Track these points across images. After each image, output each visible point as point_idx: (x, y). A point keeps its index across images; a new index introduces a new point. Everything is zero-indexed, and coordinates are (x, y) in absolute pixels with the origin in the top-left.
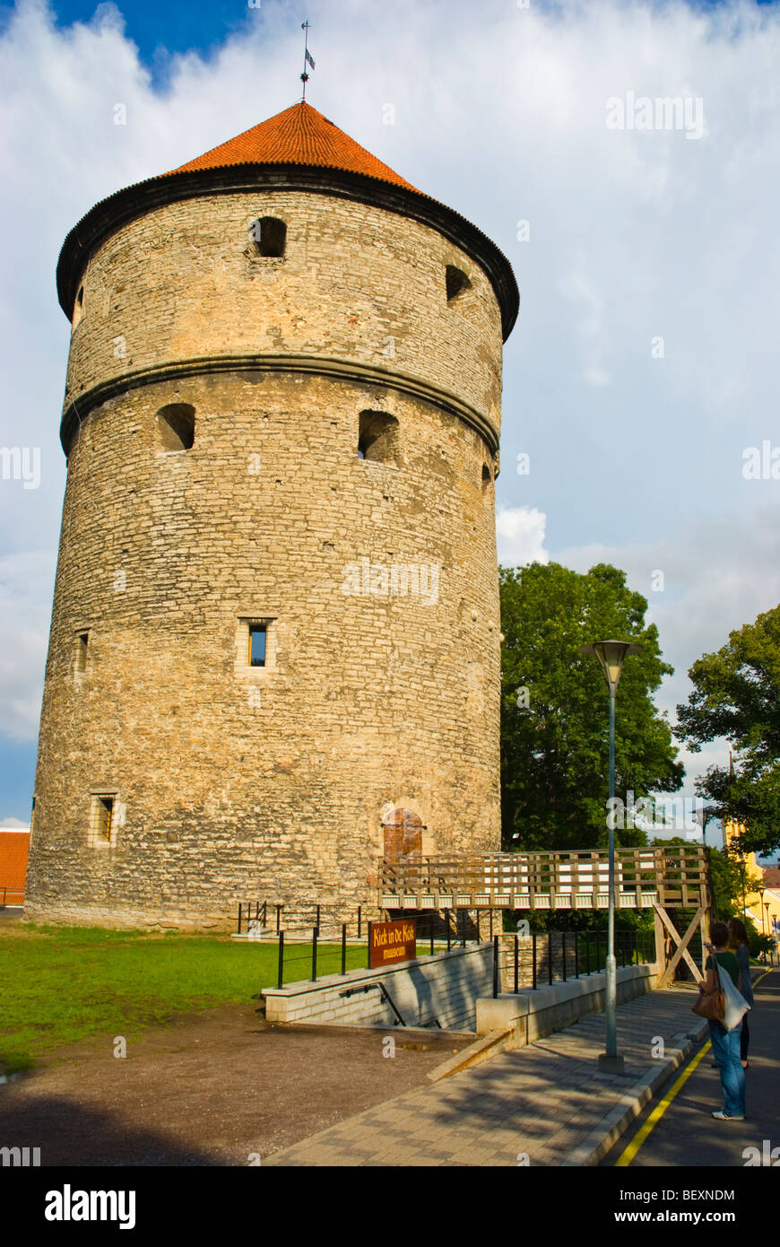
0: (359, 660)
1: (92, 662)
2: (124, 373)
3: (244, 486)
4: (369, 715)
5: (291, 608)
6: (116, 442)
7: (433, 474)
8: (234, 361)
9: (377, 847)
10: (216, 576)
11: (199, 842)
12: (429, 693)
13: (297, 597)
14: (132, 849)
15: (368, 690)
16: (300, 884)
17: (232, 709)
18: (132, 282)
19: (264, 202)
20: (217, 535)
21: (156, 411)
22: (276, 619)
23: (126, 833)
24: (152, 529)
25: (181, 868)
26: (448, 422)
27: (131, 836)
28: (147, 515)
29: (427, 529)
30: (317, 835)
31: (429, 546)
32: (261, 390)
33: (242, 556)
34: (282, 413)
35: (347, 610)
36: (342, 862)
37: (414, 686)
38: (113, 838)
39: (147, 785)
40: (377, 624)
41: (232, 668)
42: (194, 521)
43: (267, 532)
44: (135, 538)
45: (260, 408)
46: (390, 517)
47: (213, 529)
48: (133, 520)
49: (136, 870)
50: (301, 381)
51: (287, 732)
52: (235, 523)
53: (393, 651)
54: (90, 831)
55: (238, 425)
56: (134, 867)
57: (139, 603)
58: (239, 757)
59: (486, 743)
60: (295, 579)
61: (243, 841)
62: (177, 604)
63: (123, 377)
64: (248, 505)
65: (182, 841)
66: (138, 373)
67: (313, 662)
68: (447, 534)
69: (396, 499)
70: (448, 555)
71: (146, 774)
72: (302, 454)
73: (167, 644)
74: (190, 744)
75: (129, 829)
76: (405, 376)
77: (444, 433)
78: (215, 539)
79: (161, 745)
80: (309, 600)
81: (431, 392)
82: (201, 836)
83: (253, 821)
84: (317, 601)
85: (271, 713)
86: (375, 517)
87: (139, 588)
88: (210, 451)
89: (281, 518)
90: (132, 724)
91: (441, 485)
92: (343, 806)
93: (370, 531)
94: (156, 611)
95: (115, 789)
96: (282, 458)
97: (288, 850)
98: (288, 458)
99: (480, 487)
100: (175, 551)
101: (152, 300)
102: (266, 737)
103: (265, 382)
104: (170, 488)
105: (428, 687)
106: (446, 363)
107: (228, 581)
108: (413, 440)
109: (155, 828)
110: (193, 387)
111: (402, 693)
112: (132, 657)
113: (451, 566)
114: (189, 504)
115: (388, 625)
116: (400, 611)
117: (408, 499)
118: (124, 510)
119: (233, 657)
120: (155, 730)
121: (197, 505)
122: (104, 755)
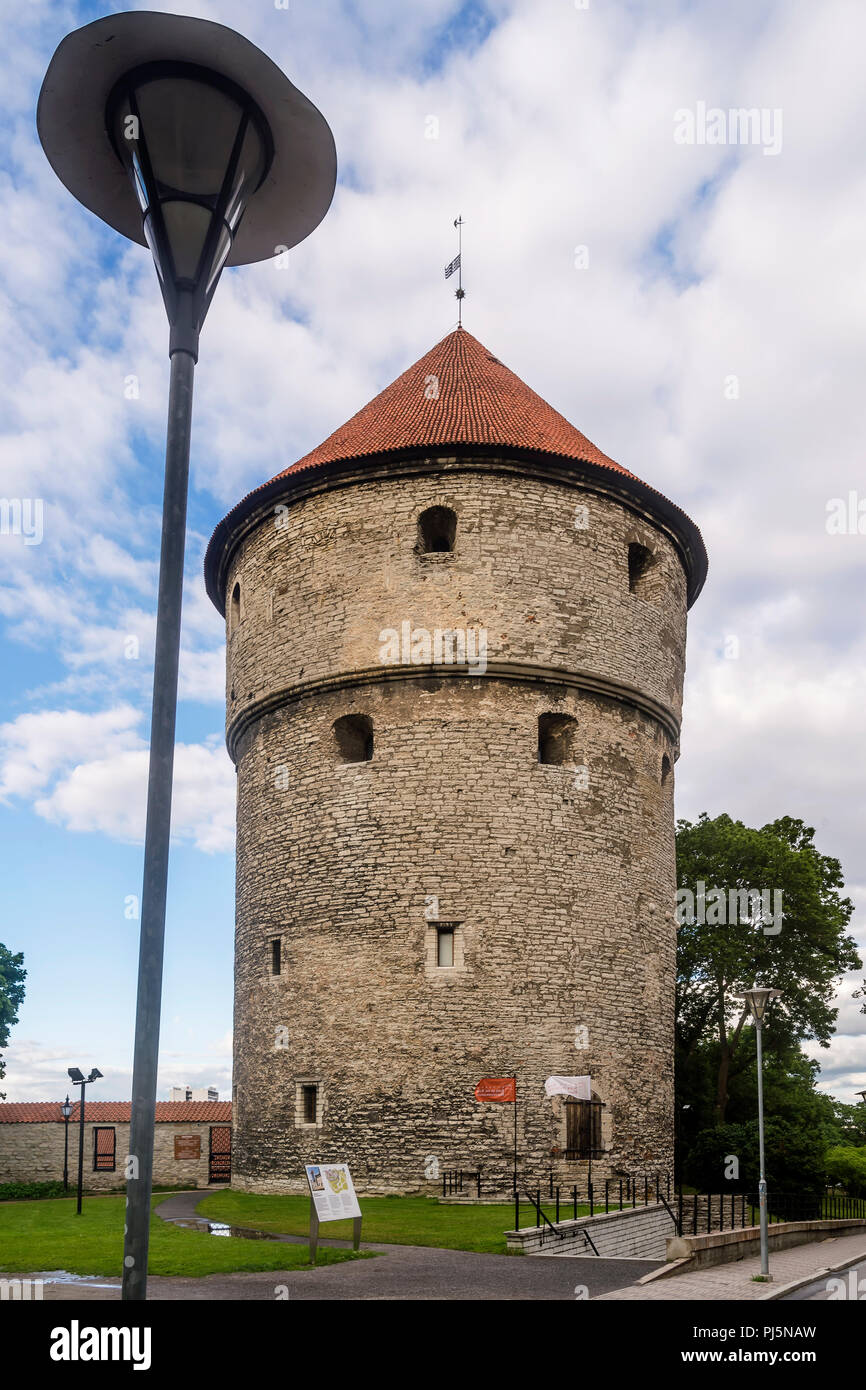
0: (541, 958)
1: (286, 966)
2: (297, 682)
3: (426, 796)
4: (552, 1007)
5: (477, 912)
6: (292, 753)
7: (613, 772)
8: (410, 669)
9: (561, 1122)
10: (403, 884)
11: (399, 1121)
12: (608, 985)
13: (481, 902)
14: (337, 1129)
15: (550, 984)
16: (491, 1155)
17: (424, 1005)
18: (295, 583)
19: (432, 488)
20: (403, 845)
21: (333, 721)
22: (462, 922)
23: (331, 1116)
24: (337, 840)
25: (384, 1143)
26: (628, 717)
27: (336, 1118)
28: (332, 826)
29: (606, 828)
30: (506, 1113)
31: (608, 845)
32: (439, 698)
33: (428, 865)
34: (460, 722)
35: (529, 911)
36: (529, 1135)
37: (593, 978)
38: (319, 1120)
39: (348, 1074)
40: (558, 923)
41: (423, 969)
42: (379, 832)
43: (451, 841)
44: (321, 849)
45: (439, 717)
46: (571, 821)
47: (399, 840)
48: (317, 831)
49: (343, 1146)
50: (479, 687)
51: (476, 1024)
52: (420, 833)
53: (573, 948)
54: (296, 1114)
55: (417, 736)
56: (341, 1144)
57: (330, 910)
58: (433, 1048)
59: (661, 1027)
60: (480, 884)
61: (439, 1119)
62: (367, 911)
63: (295, 687)
64: (431, 816)
65: (384, 1120)
66: (310, 683)
67: (498, 961)
68: (626, 832)
69: (576, 802)
70: (626, 852)
71: (346, 1064)
72: (483, 762)
73: (359, 948)
74: (386, 1037)
75: (333, 1112)
76: (586, 674)
77: (624, 728)
78: (400, 850)
79: (359, 1039)
80: (494, 904)
81: (612, 689)
82: (400, 1116)
83: (448, 1102)
84: (502, 904)
85: (461, 1008)
86: (556, 821)
87: (329, 897)
88: (391, 763)
89: (464, 827)
90: (332, 1018)
91: (620, 784)
92: (528, 1087)
93: (550, 836)
94: (347, 918)
95: (317, 1078)
96: (463, 767)
97: (481, 1126)
98: (469, 767)
99: (659, 780)
100: (361, 862)
101: (319, 604)
102: (456, 1030)
103: (442, 690)
104: (352, 800)
105: (607, 979)
106: (626, 655)
107: (415, 889)
108: (592, 740)
109: (358, 1110)
110: (369, 697)
111: (582, 985)
112: (327, 960)
113: (629, 863)
114: (374, 815)
115: (568, 924)
116: (580, 909)
117: (589, 800)
118: (308, 822)
119: (423, 958)
120: (354, 1026)
121: (381, 817)
122: (306, 1048)
